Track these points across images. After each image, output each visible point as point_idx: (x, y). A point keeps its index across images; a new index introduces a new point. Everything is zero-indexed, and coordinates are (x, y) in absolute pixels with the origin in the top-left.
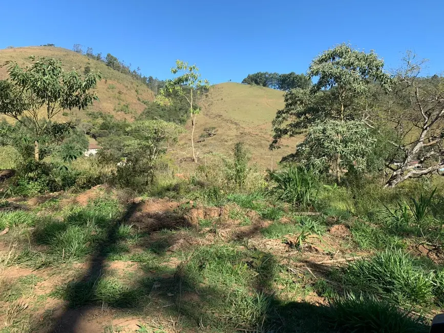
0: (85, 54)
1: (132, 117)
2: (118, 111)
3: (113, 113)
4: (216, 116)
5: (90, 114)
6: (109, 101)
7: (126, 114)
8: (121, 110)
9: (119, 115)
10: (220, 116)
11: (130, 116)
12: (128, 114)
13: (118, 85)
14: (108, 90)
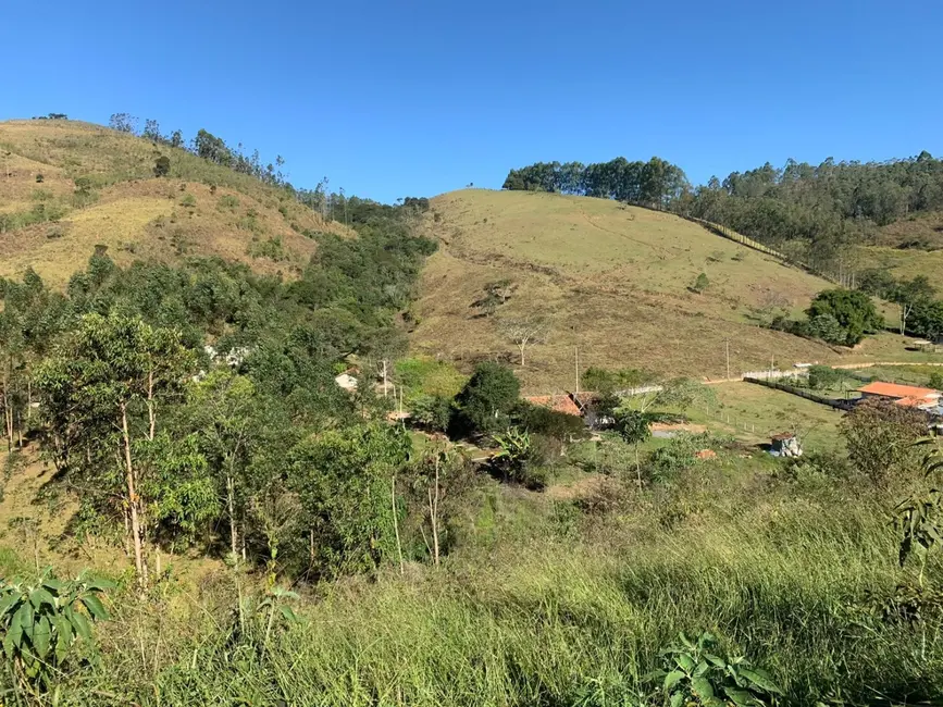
0: (143, 133)
1: (291, 269)
2: (258, 255)
3: (247, 260)
4: (488, 257)
5: (197, 265)
6: (232, 234)
7: (275, 261)
8: (264, 254)
9: (260, 266)
10: (498, 257)
11: (287, 266)
12: (280, 262)
13: (242, 197)
14: (222, 209)
